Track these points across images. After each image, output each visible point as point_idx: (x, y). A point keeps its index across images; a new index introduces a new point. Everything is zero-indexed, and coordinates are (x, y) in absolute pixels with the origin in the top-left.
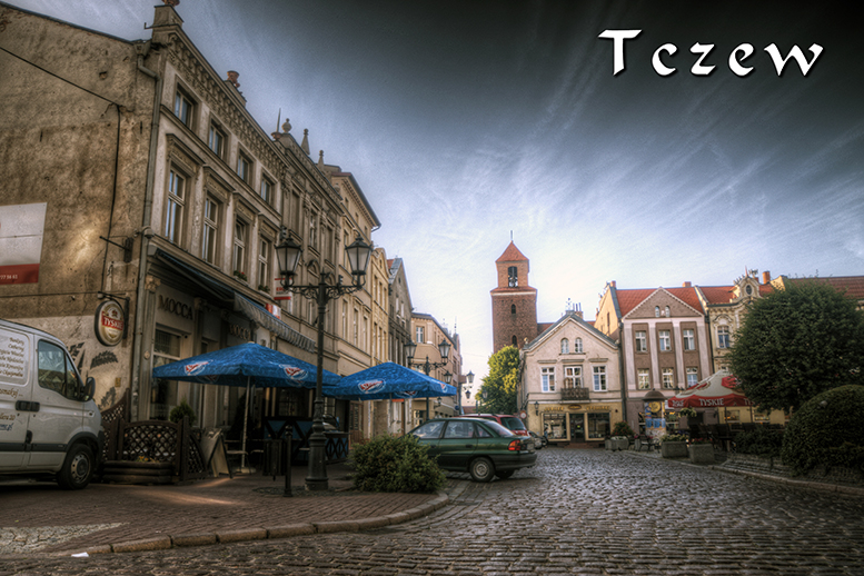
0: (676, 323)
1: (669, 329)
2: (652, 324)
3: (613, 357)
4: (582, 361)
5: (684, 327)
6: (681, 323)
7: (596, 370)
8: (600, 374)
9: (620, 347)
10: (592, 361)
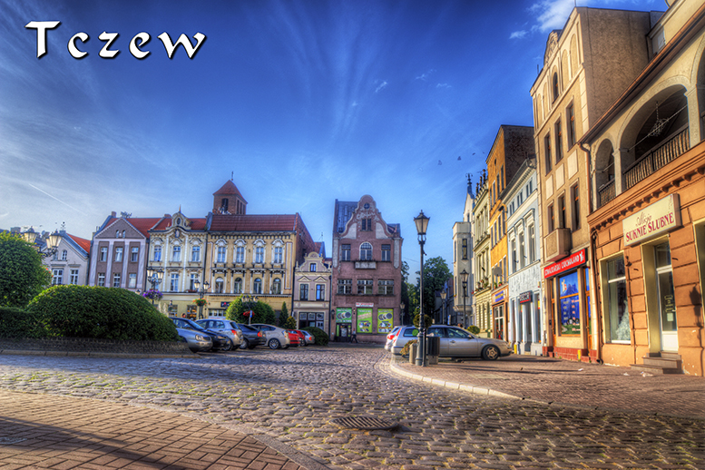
0: (127, 242)
1: (122, 246)
2: (112, 242)
3: (84, 264)
4: (64, 265)
5: (132, 245)
6: (131, 242)
7: (73, 272)
8: (75, 275)
9: (89, 256)
10: (70, 266)
